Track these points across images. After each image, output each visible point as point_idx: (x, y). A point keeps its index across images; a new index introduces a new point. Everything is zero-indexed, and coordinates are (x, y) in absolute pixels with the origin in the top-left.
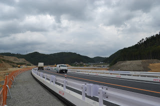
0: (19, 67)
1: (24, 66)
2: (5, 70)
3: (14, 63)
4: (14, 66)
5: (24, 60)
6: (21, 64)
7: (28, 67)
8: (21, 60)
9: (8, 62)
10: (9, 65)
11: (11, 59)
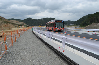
0: (20, 27)
1: (23, 27)
2: (10, 29)
3: (16, 24)
4: (16, 27)
5: (23, 23)
6: (21, 25)
7: (26, 27)
8: (21, 23)
9: (13, 24)
10: (13, 26)
11: (15, 22)
